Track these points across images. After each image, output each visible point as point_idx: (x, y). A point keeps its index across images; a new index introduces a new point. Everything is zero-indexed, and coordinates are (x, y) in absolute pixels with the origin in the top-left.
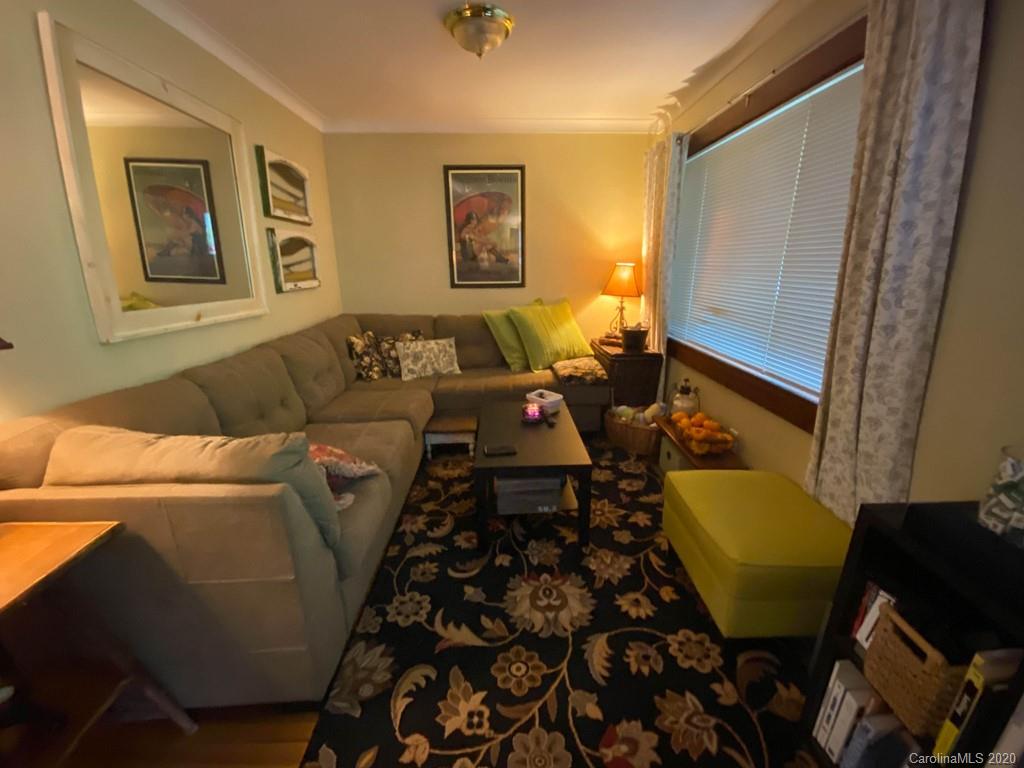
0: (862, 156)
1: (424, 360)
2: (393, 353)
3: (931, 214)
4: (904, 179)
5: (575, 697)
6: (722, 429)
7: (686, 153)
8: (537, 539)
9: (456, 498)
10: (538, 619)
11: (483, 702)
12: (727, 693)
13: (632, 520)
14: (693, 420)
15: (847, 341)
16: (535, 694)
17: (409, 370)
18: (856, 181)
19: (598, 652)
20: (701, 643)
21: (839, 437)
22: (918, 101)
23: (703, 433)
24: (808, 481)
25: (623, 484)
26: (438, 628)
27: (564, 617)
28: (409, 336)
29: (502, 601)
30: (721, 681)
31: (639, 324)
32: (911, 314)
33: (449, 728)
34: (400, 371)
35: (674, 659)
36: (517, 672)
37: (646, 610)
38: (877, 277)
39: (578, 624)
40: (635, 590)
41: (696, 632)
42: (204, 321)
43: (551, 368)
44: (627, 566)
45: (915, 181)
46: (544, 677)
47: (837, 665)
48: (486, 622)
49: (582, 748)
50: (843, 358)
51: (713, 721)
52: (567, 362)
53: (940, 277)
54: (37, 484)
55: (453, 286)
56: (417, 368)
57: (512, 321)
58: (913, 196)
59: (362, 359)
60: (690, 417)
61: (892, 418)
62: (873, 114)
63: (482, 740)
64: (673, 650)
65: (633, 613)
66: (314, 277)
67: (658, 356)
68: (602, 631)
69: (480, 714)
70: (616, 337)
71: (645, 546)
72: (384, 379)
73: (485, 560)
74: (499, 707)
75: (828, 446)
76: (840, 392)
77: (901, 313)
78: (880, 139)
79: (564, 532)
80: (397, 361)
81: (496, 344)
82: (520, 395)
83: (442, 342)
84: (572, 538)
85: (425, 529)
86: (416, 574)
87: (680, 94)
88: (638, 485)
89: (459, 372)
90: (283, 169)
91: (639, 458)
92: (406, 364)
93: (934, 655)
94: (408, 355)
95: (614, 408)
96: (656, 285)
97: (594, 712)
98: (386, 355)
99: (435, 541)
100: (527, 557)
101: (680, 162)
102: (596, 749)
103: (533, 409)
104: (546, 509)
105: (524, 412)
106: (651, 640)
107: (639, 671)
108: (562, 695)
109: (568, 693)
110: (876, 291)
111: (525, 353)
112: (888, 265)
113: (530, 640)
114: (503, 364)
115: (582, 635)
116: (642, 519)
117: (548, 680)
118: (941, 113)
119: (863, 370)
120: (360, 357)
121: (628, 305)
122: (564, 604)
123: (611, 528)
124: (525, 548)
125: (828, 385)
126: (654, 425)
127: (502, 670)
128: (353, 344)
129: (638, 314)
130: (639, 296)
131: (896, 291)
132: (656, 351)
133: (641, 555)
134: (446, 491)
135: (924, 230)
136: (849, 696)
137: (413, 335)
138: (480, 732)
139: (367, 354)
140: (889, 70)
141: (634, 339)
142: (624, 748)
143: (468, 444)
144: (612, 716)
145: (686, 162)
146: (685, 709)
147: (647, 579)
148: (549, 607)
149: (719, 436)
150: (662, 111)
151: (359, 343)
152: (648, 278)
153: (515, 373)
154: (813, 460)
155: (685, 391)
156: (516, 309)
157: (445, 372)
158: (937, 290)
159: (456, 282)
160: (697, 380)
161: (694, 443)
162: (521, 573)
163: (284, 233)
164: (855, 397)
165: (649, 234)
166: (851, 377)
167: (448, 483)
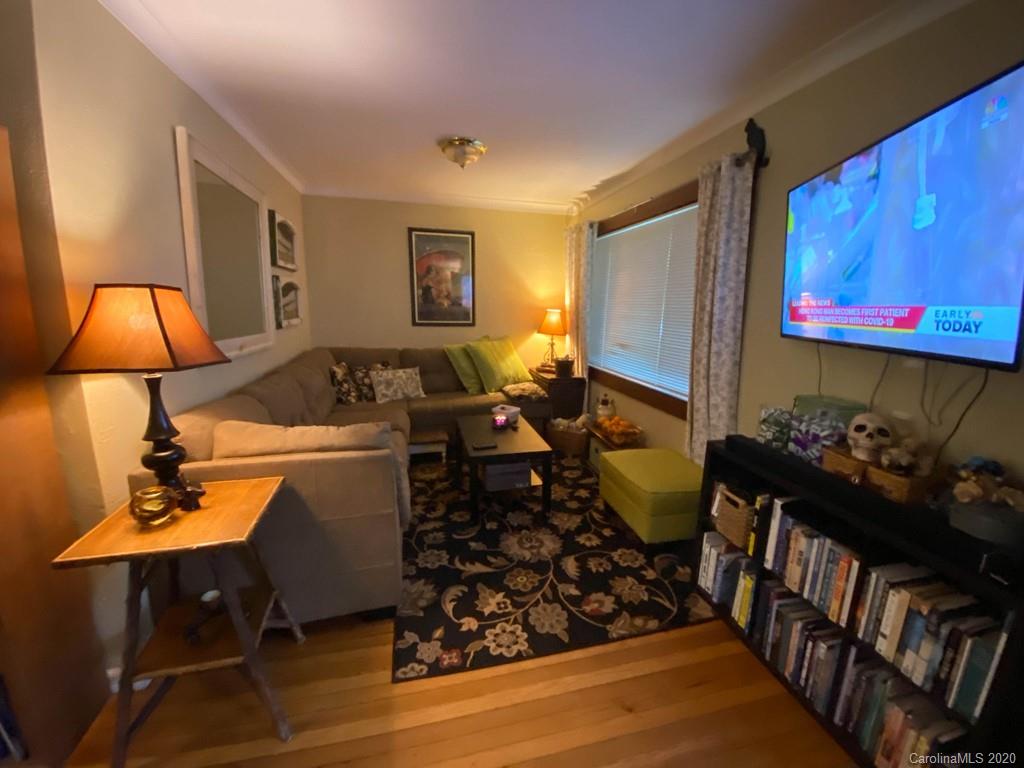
0: (699, 261)
1: (395, 386)
2: (367, 381)
3: (732, 294)
4: (719, 275)
5: (561, 588)
6: (632, 426)
7: (596, 234)
8: (513, 511)
9: (440, 492)
10: (527, 555)
11: (504, 597)
12: (650, 574)
13: (577, 494)
14: (613, 421)
15: (699, 362)
16: (535, 590)
17: (383, 394)
18: (697, 272)
19: (571, 566)
20: (631, 554)
21: (700, 417)
22: (723, 236)
23: (621, 429)
24: (687, 450)
25: (566, 474)
26: (458, 565)
27: (544, 551)
28: (379, 366)
29: (498, 547)
30: (645, 570)
31: (567, 356)
32: (727, 346)
33: (487, 611)
34: (374, 395)
35: (617, 563)
36: (522, 581)
37: (596, 542)
38: (711, 327)
39: (554, 553)
40: (587, 532)
41: (628, 549)
42: (246, 351)
43: (501, 390)
44: (579, 520)
45: (723, 277)
46: (540, 581)
47: (706, 535)
48: (492, 560)
49: (571, 608)
50: (698, 372)
51: (644, 587)
52: (513, 386)
53: (739, 326)
54: (210, 458)
55: (414, 324)
56: (390, 393)
57: (469, 354)
58: (724, 284)
59: (342, 386)
60: (610, 420)
61: (724, 403)
62: (703, 239)
63: (510, 614)
64: (616, 558)
65: (588, 544)
66: (297, 316)
67: (581, 381)
68: (570, 555)
69: (504, 603)
70: (549, 366)
71: (588, 509)
72: (360, 403)
73: (477, 528)
74: (515, 598)
75: (695, 425)
76: (698, 392)
77: (723, 345)
78: (707, 252)
79: (531, 506)
80: (371, 387)
81: (454, 372)
82: (488, 409)
83: (409, 370)
84: (537, 508)
85: (423, 513)
86: (429, 539)
87: (591, 193)
88: (576, 474)
89: (423, 396)
90: (284, 227)
91: (574, 456)
92: (380, 390)
93: (741, 502)
94: (380, 383)
95: (553, 421)
96: (578, 327)
97: (574, 591)
98: (360, 383)
99: (435, 519)
100: (508, 522)
101: (592, 241)
102: (580, 607)
103: (501, 418)
104: (521, 486)
105: (495, 421)
106: (601, 556)
107: (597, 571)
108: (553, 587)
109: (556, 586)
110: (710, 333)
111: (481, 380)
112: (715, 319)
113: (524, 565)
114: (461, 389)
115: (557, 559)
116: (583, 493)
117: (542, 583)
118: (733, 243)
119: (708, 377)
120: (340, 384)
121: (557, 341)
122: (542, 543)
123: (563, 501)
124: (506, 517)
125: (692, 389)
126: (584, 430)
127: (511, 581)
128: (334, 372)
129: (565, 348)
130: (564, 334)
131: (720, 333)
132: (580, 376)
133: (587, 514)
134: (432, 488)
135: (730, 302)
136: (713, 550)
137: (383, 365)
138: (507, 611)
139: (345, 381)
140: (709, 217)
141: (564, 366)
142: (596, 605)
143: (440, 453)
144: (586, 593)
145: (597, 240)
146: (628, 584)
147: (593, 526)
148: (532, 547)
149: (631, 430)
150: (577, 201)
151: (340, 372)
152: (572, 321)
153: (472, 395)
154: (688, 435)
155: (605, 403)
156: (471, 344)
157: (412, 396)
158: (739, 333)
159: (417, 321)
160: (613, 395)
161: (614, 436)
162: (507, 531)
163: (284, 280)
164: (705, 393)
165: (571, 289)
166: (703, 382)
167: (431, 483)
